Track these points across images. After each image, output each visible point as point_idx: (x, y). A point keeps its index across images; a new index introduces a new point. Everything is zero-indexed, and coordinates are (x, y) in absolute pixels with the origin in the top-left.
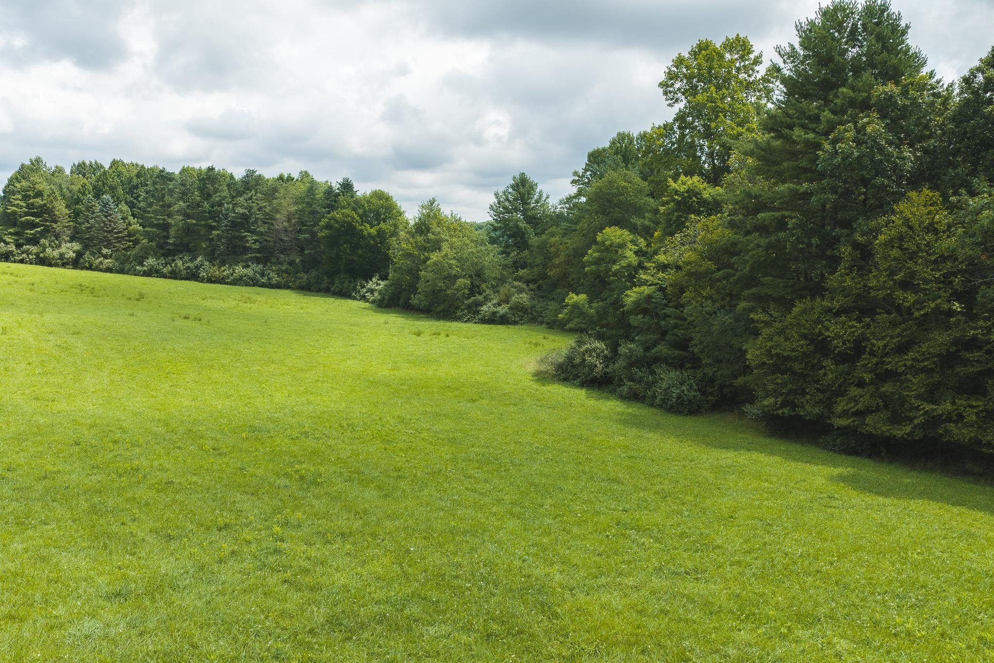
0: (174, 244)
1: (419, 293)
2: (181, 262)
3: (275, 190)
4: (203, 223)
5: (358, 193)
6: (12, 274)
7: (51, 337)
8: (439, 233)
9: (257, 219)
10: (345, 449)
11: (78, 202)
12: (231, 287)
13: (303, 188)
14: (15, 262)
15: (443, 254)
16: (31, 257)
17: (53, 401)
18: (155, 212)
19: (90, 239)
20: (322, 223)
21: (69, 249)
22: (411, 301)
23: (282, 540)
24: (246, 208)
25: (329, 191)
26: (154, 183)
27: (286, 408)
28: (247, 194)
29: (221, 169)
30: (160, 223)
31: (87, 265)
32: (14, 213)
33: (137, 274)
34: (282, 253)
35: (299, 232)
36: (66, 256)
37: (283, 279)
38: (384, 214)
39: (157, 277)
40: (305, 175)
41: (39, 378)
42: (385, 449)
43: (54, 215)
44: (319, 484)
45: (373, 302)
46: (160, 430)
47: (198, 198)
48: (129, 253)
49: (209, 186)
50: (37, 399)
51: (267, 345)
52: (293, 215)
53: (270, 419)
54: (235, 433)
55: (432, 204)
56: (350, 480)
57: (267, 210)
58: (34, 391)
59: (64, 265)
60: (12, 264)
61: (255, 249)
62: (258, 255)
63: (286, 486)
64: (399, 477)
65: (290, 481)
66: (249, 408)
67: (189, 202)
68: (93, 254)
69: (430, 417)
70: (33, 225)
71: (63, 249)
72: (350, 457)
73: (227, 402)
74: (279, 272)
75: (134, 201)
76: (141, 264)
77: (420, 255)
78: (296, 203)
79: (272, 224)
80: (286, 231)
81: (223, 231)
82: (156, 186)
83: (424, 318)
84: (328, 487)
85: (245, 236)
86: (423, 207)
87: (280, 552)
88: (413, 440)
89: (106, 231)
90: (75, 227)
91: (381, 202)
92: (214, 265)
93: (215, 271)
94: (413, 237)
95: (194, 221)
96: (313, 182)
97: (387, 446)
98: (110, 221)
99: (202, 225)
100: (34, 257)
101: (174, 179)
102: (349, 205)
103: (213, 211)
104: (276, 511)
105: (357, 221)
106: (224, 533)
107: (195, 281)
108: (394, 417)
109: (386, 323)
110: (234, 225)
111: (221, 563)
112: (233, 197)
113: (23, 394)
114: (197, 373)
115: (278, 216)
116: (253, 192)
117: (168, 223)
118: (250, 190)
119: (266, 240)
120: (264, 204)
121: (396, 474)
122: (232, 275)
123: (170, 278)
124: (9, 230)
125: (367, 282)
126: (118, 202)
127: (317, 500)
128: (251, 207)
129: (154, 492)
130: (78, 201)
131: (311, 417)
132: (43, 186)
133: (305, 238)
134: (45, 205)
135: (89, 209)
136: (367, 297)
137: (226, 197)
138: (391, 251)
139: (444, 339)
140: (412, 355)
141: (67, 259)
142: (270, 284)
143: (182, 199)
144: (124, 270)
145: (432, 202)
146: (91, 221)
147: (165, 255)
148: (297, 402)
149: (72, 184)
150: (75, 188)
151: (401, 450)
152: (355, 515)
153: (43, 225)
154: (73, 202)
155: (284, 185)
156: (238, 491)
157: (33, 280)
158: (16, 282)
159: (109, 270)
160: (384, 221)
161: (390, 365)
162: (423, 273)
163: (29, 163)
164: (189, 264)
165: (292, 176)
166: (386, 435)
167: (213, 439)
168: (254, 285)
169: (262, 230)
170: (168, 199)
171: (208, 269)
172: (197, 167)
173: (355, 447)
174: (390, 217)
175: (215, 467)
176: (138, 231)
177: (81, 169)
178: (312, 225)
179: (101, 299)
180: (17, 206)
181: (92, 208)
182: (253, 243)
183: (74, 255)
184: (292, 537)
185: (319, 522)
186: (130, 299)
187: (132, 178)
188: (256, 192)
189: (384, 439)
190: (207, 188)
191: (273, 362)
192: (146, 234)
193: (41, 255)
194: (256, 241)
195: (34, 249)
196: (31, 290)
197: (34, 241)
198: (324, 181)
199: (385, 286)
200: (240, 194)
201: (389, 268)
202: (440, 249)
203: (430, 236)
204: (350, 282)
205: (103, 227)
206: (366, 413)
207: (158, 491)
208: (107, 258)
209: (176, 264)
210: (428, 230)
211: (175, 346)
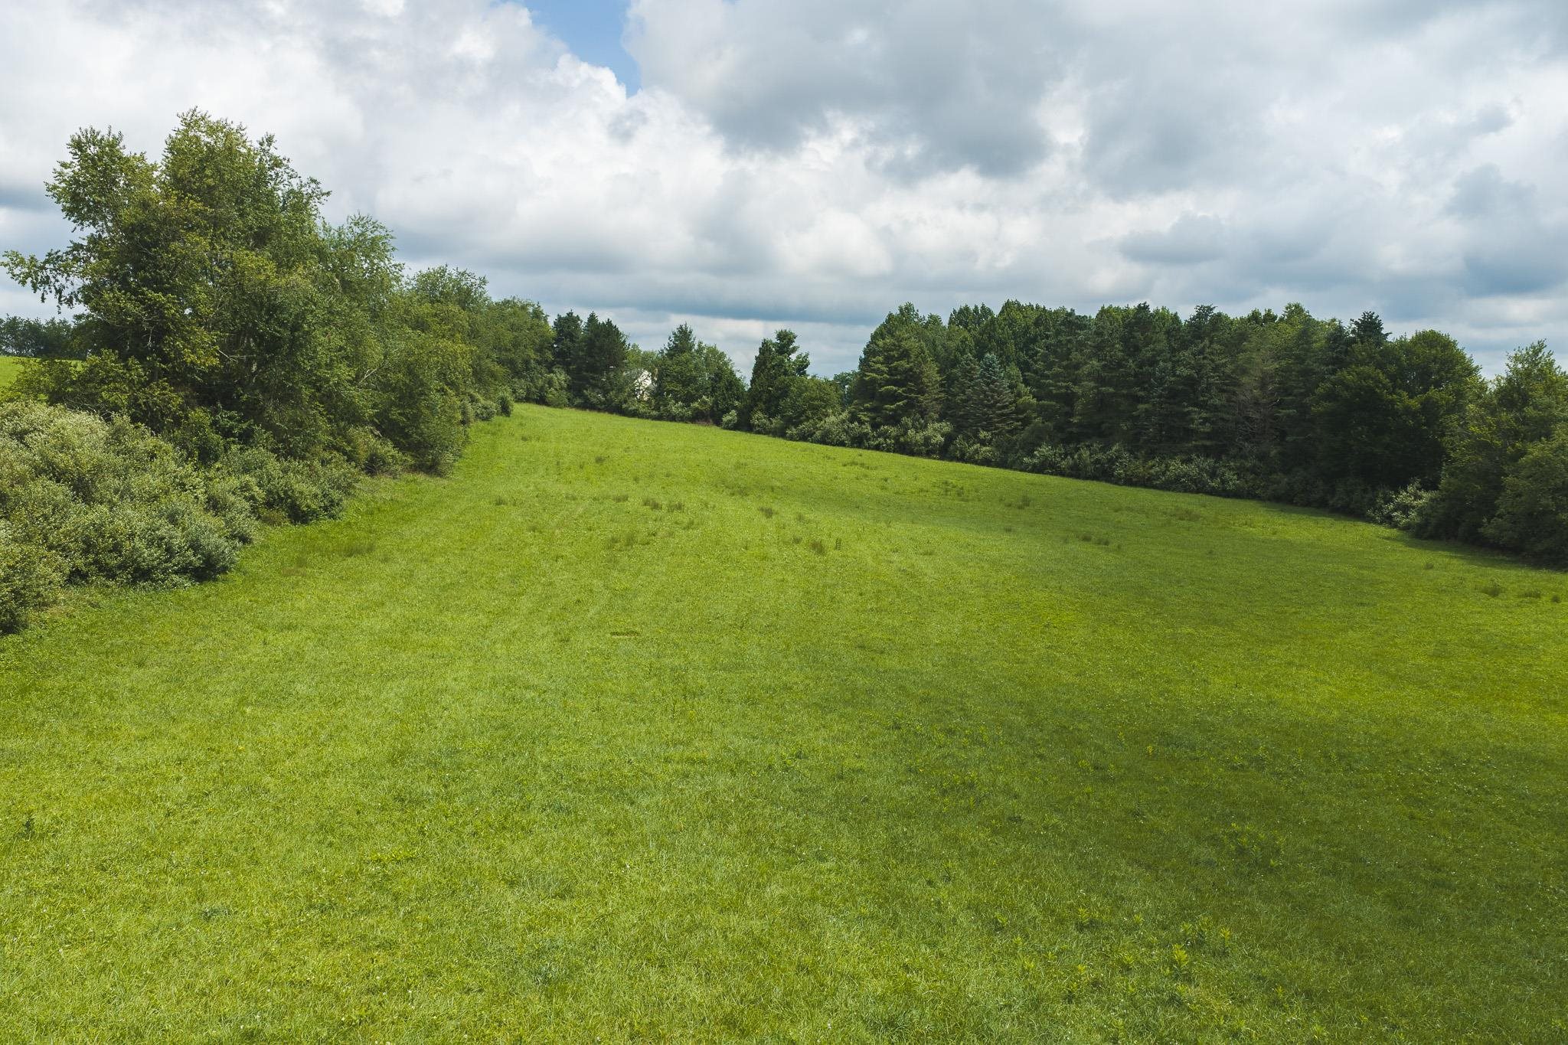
0: (1079, 425)
1: (1500, 516)
2: (1088, 453)
3: (1243, 337)
4: (1125, 392)
5: (1390, 339)
6: (862, 465)
7: (895, 557)
8: (1550, 406)
9: (1209, 385)
10: (1330, 805)
11: (955, 365)
12: (1161, 492)
13: (1291, 332)
14: (869, 448)
15: (1555, 444)
16: (888, 441)
17: (882, 653)
18: (1056, 377)
19: (965, 417)
20: (1319, 391)
21: (937, 431)
22: (1481, 530)
23: (1188, 979)
24: (1193, 368)
25: (1337, 335)
26: (1058, 333)
27: (1229, 707)
28: (1196, 345)
29: (1160, 308)
30: (1062, 393)
31: (958, 454)
32: (873, 381)
33: (1024, 469)
34: (1246, 440)
35: (1278, 405)
36: (933, 441)
37: (1247, 482)
38: (1438, 372)
39: (1052, 474)
40: (1295, 311)
41: (871, 616)
42: (1412, 817)
43: (922, 383)
44: (1271, 870)
45: (1406, 528)
46: (1020, 720)
47: (1120, 354)
48: (1015, 438)
49: (1138, 335)
50: (862, 647)
51: (1209, 593)
52: (1271, 377)
53: (1198, 724)
54: (1136, 743)
55: (1536, 353)
56: (1334, 872)
57: (1228, 371)
58: (861, 635)
59: (928, 454)
60: (866, 451)
61: (1204, 433)
62: (1208, 443)
63: (1209, 863)
64: (1436, 884)
65: (1219, 853)
66: (1166, 699)
67: (1106, 360)
68: (967, 438)
69: (1510, 762)
70: (894, 398)
71: (929, 432)
72: (1339, 823)
73: (1132, 685)
74: (1240, 472)
75: (1030, 361)
76: (1031, 454)
77: (1505, 446)
78: (1277, 358)
79: (1234, 393)
80: (1257, 403)
81: (1154, 405)
82: (1060, 338)
83: (1507, 562)
84: (1288, 878)
85: (1189, 413)
86: (1517, 359)
87: (1181, 1004)
88: (1472, 805)
89: (986, 406)
90: (947, 399)
91: (1434, 352)
92: (1136, 458)
93: (1138, 467)
94: (1493, 413)
95: (1111, 390)
96: (1308, 322)
97: (1416, 811)
98: (993, 391)
99: (1124, 395)
100: (893, 441)
101: (1085, 326)
102: (1372, 358)
103: (1141, 374)
104: (1185, 912)
105: (1385, 387)
106: (1087, 937)
107: (1107, 481)
108: (1433, 752)
109: (1429, 567)
110: (1173, 395)
111: (1070, 1002)
112: (1173, 351)
113: (846, 638)
114: (1090, 630)
115: (1245, 380)
116: (1207, 342)
117: (1073, 393)
118: (1202, 339)
119: (1222, 419)
120: (1224, 361)
121: (1429, 875)
122: (1164, 474)
123: (1070, 476)
124: (866, 405)
125: (1397, 493)
126: (1005, 361)
127: (1264, 902)
128: (1202, 366)
129: (988, 831)
130: (955, 363)
131: (1273, 730)
132: (912, 344)
133: (1288, 416)
134: (911, 369)
135: (967, 373)
136: (1395, 519)
137: (1162, 351)
138: (1446, 439)
139: (1549, 606)
140: (1478, 631)
141: (934, 445)
142: (1224, 490)
143: (1095, 355)
144: (1006, 462)
145: (1538, 349)
146: (969, 391)
147: (1066, 441)
148: (1251, 697)
149: (950, 339)
150: (952, 345)
151: (1445, 824)
152: (1338, 954)
153: (906, 398)
154: (948, 363)
155: (1259, 328)
156: (1123, 856)
157: (887, 474)
158: (866, 476)
159: (986, 462)
160: (1437, 384)
161: (1431, 648)
162: (1509, 479)
163: (898, 312)
164: (1100, 456)
165: (1274, 312)
166: (1416, 787)
167: (1098, 748)
168: (1198, 492)
169: (1217, 402)
170: (1076, 356)
171: (1129, 464)
172: (1122, 306)
173: (1350, 804)
174: (1448, 379)
175: (1093, 803)
176: (1030, 405)
177: (962, 317)
178: (1301, 394)
179: (970, 503)
180: (877, 371)
181: (970, 372)
182: (1200, 424)
183: (943, 439)
184: (1207, 976)
185: (1264, 954)
186: (1010, 505)
187: (1028, 328)
188: (1211, 342)
189: (1411, 796)
190: (1134, 337)
191: (1215, 622)
192: (1041, 411)
193: (902, 439)
194: (1206, 420)
195: (893, 430)
196: (883, 488)
197: (894, 420)
198: (1327, 318)
199: (1432, 500)
200: (1185, 346)
201: (1440, 469)
202: (1548, 436)
203: (1529, 411)
204: (1365, 491)
205: (982, 400)
206: (1376, 737)
207: (995, 832)
208: (985, 445)
209: (1080, 455)
210: (1525, 399)
211: (1064, 583)
